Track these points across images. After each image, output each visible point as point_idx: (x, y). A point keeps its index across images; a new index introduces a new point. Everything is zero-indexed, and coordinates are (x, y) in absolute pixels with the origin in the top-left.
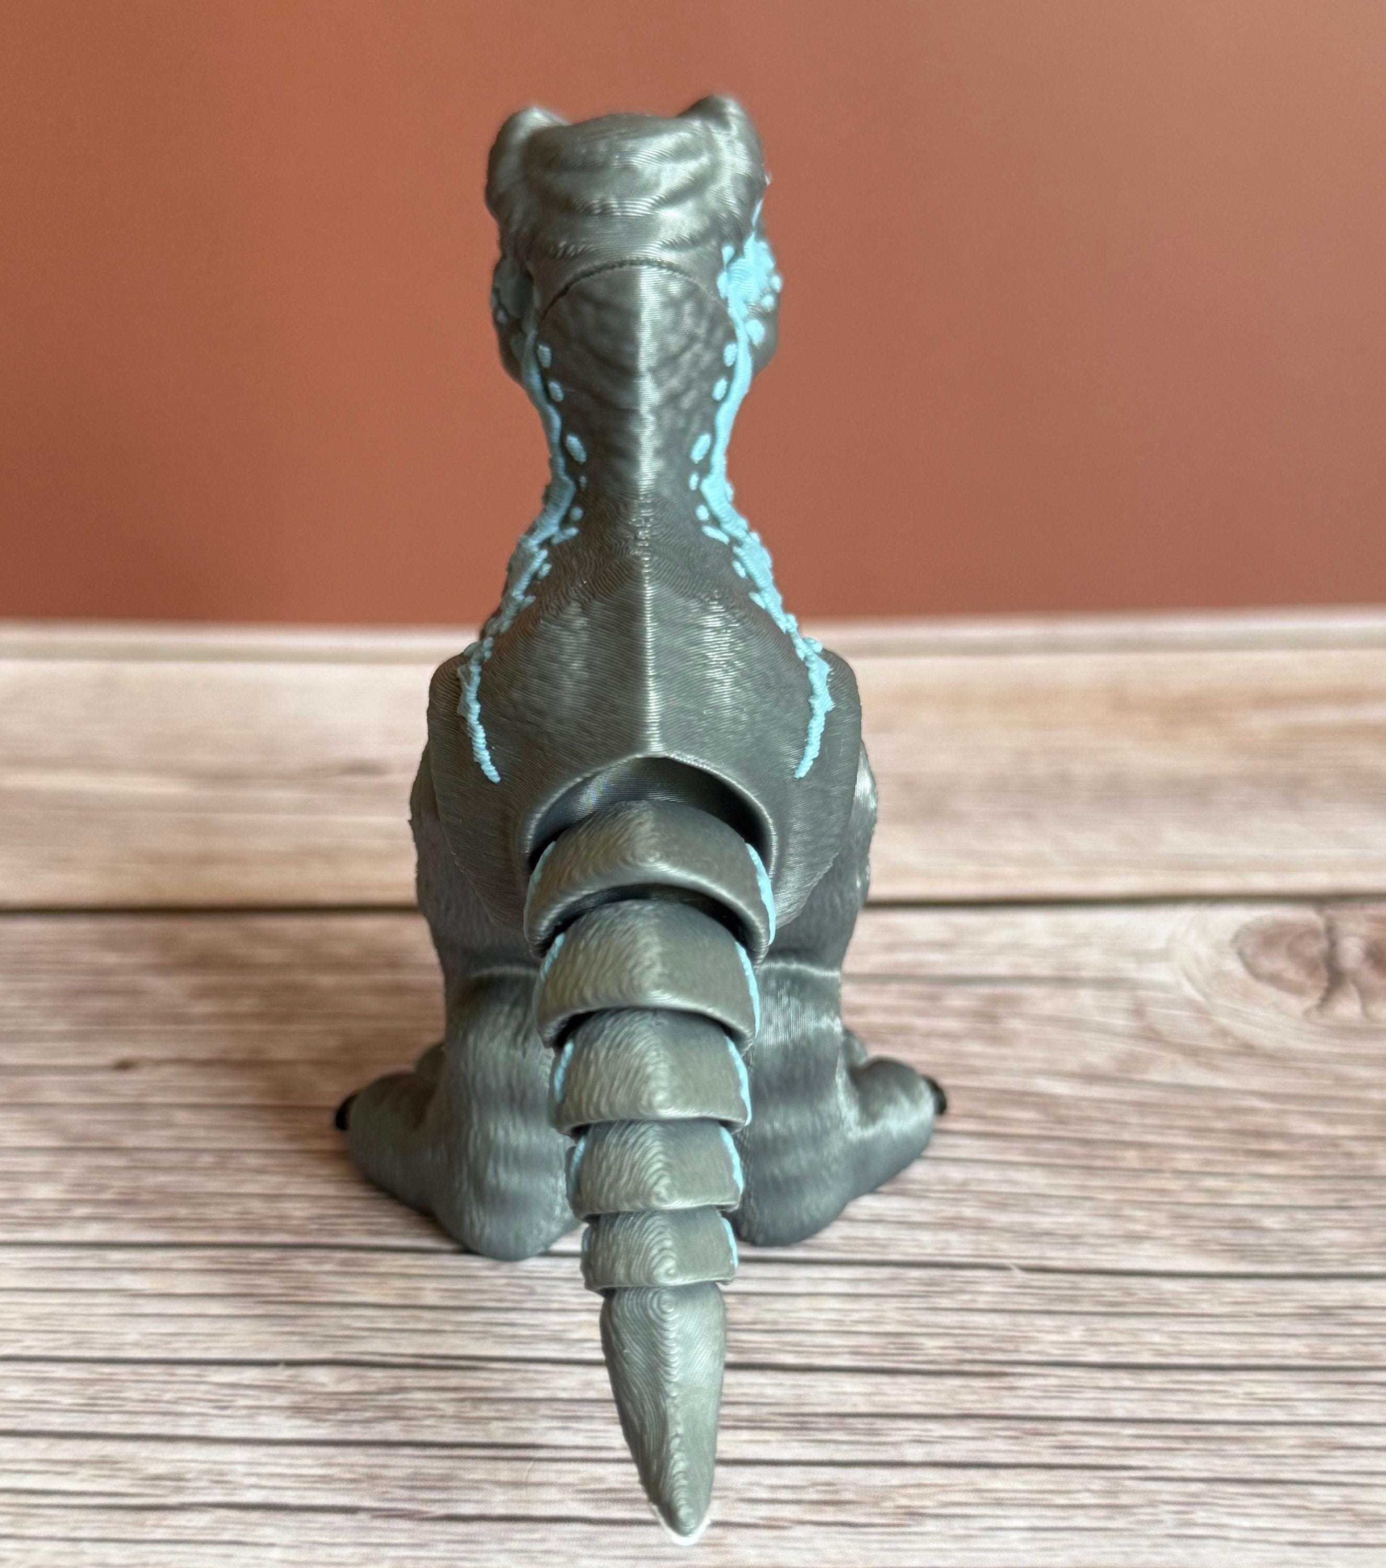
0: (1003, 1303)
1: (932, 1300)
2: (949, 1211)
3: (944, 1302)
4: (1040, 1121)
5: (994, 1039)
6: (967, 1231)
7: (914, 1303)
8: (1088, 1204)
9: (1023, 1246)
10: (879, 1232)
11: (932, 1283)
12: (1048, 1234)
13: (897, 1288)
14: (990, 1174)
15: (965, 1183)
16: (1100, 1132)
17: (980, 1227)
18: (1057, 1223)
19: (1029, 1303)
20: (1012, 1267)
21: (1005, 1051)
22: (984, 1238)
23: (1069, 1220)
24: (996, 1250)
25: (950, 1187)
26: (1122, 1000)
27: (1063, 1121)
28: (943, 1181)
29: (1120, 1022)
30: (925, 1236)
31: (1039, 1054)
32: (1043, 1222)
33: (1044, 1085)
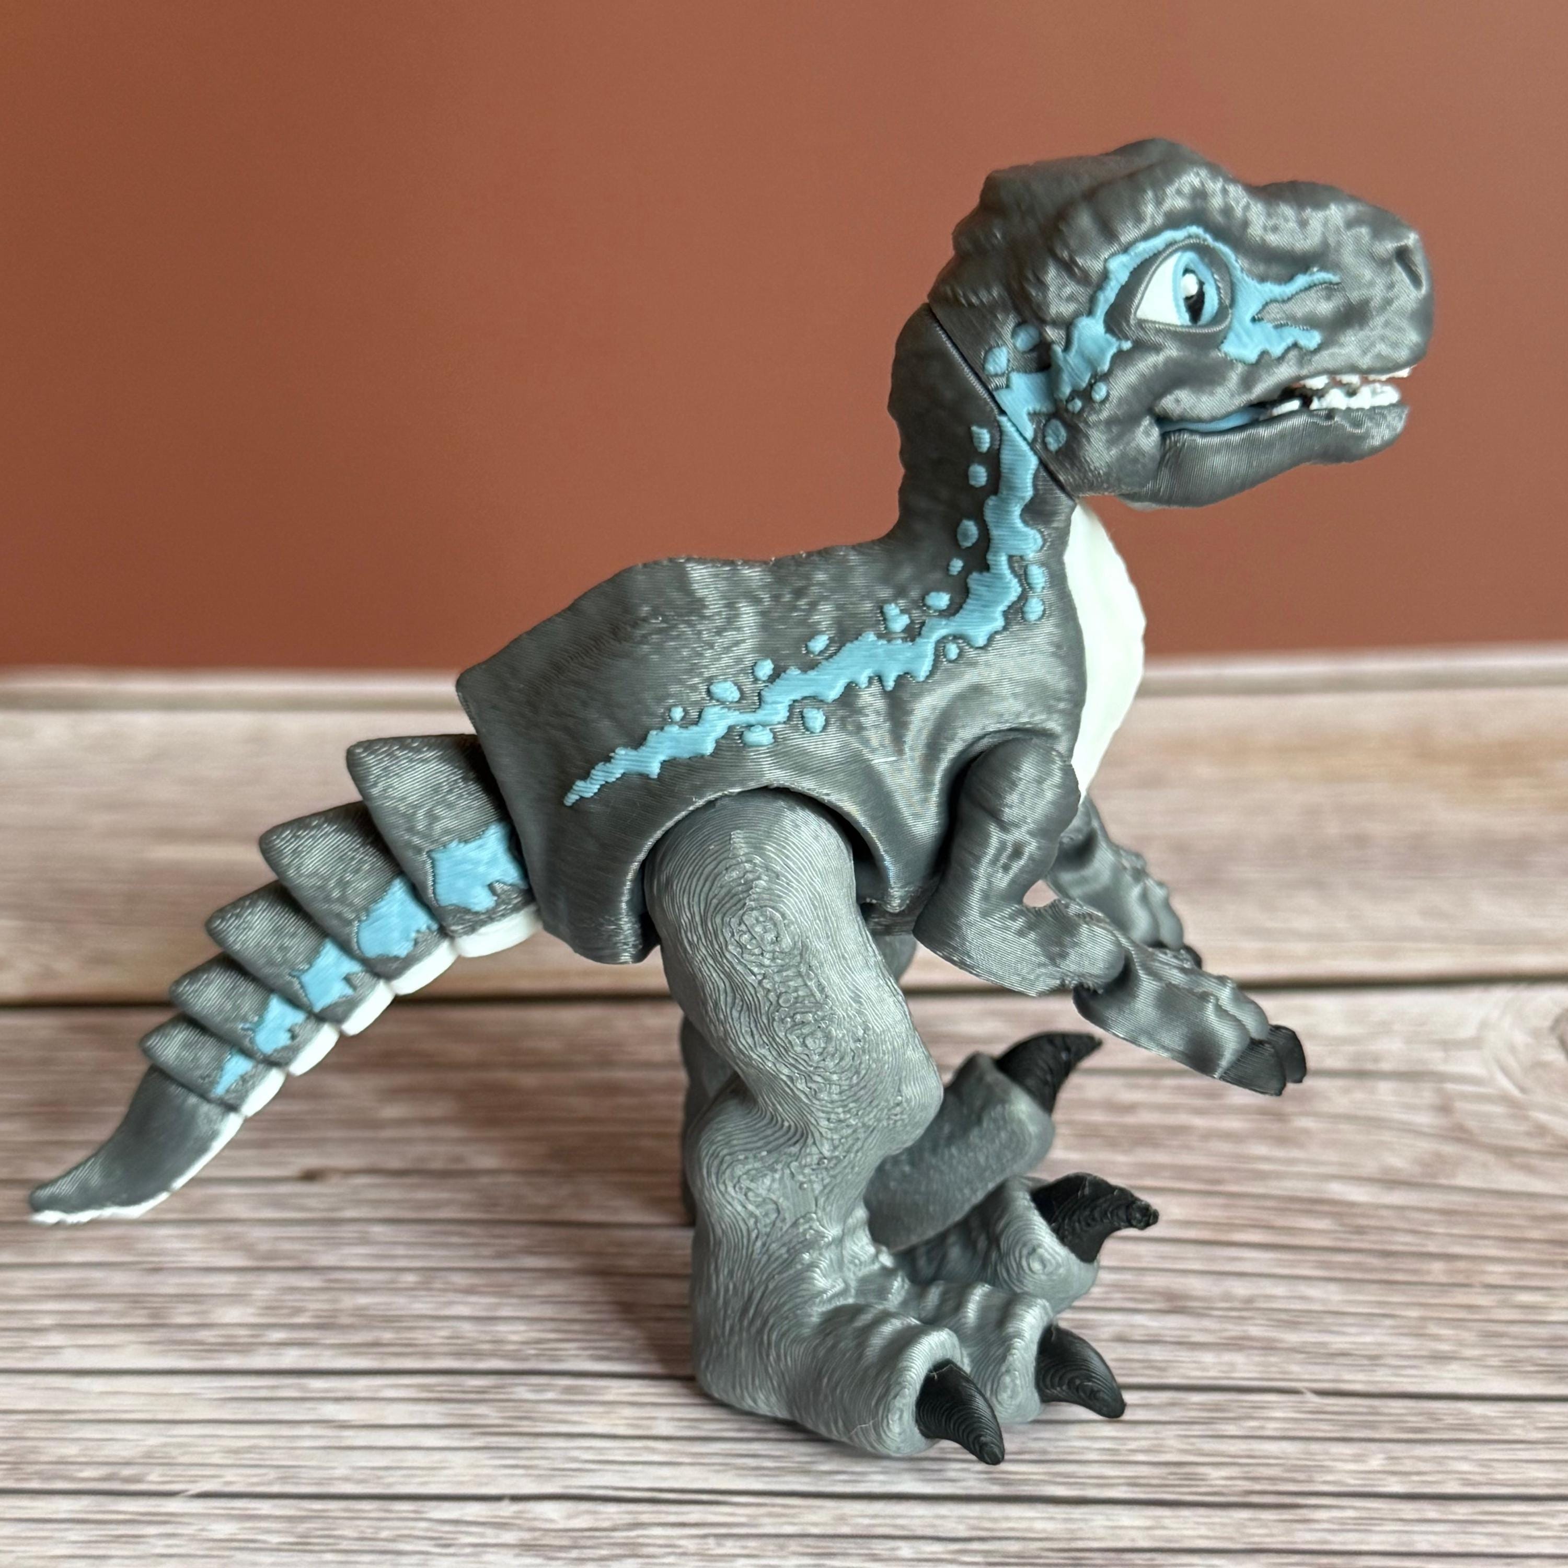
0: (1294, 1429)
1: (1218, 1426)
2: (1234, 1330)
3: (1231, 1429)
4: (1335, 1232)
5: (1282, 1140)
6: (1256, 1352)
7: (1197, 1430)
8: (1389, 1322)
9: (1317, 1369)
10: (1157, 1354)
11: (1217, 1408)
12: (1344, 1354)
13: (1177, 1414)
14: (1280, 1289)
15: (1250, 1300)
16: (1402, 1242)
17: (1269, 1347)
18: (1354, 1343)
19: (1325, 1429)
20: (1304, 1390)
21: (1296, 1153)
22: (1273, 1359)
23: (1368, 1339)
24: (1285, 1373)
25: (1237, 1305)
26: (1427, 1094)
27: (1360, 1231)
28: (1227, 1297)
29: (1424, 1119)
30: (1208, 1358)
31: (1331, 1156)
32: (1338, 1342)
33: (1338, 1190)
